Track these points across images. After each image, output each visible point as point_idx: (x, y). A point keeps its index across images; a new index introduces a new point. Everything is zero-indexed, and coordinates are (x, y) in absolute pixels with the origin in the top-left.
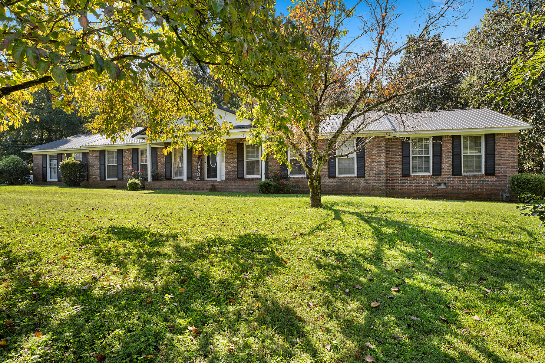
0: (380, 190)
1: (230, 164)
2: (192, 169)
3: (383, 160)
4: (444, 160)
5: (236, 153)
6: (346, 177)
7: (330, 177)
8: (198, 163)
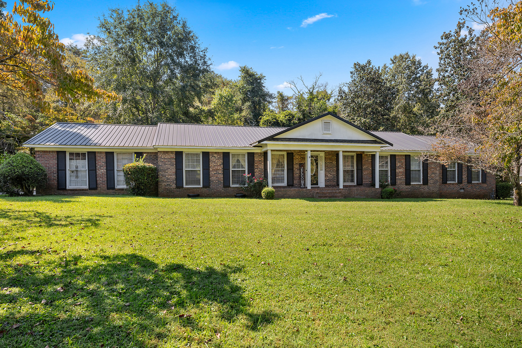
0: (436, 194)
1: (330, 172)
2: (293, 176)
3: (438, 172)
4: (464, 173)
5: (336, 163)
6: (417, 185)
7: (406, 184)
8: (300, 170)
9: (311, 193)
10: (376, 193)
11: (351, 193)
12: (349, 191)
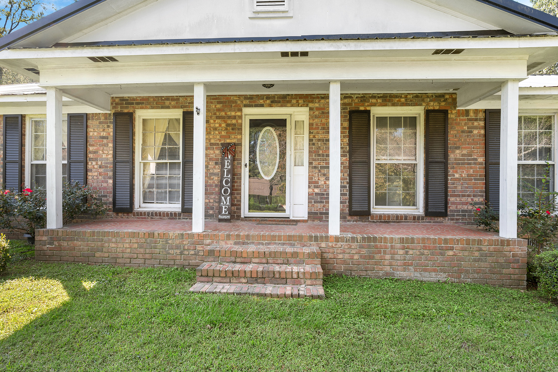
8: (223, 165)
9: (199, 248)
10: (501, 260)
11: (377, 256)
12: (369, 247)
